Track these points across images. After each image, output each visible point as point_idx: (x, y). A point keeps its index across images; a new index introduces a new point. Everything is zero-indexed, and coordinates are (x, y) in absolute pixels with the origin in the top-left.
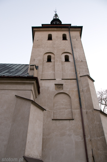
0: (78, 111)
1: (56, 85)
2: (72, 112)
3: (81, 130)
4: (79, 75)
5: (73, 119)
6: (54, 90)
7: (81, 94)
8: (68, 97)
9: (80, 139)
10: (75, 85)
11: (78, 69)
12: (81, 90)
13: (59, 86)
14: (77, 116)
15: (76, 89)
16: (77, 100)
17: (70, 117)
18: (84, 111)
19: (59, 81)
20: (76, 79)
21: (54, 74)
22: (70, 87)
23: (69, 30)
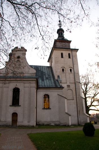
0: (75, 96)
1: (67, 85)
2: (73, 97)
3: (76, 103)
4: (76, 81)
6: (67, 88)
7: (77, 90)
8: (72, 91)
9: (76, 106)
10: (74, 86)
11: (75, 78)
13: (68, 86)
14: (75, 98)
15: (75, 88)
16: (75, 92)
17: (72, 99)
18: (77, 96)
19: (68, 84)
20: (75, 83)
21: (66, 80)
22: (72, 86)
23: (72, 51)
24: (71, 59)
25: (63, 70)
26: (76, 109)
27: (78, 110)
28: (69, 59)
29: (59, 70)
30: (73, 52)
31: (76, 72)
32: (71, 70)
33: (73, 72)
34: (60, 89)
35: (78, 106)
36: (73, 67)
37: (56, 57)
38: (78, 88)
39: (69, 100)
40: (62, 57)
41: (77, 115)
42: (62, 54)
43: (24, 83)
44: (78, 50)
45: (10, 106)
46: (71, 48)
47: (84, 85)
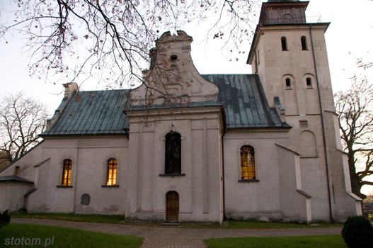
0: (322, 149)
1: (300, 121)
2: (316, 150)
3: (325, 167)
4: (323, 109)
5: (318, 157)
6: (299, 128)
7: (325, 131)
8: (312, 135)
9: (324, 173)
10: (320, 121)
11: (322, 101)
12: (325, 127)
13: (304, 123)
14: (321, 154)
15: (321, 127)
16: (321, 138)
17: (314, 155)
18: (328, 149)
19: (303, 117)
20: (321, 114)
21: (297, 107)
22: (314, 123)
23: (310, 29)
24: (308, 53)
25: (288, 82)
26: (325, 181)
27: (331, 184)
28: (304, 51)
29: (278, 84)
30: (314, 33)
31: (323, 86)
32: (309, 81)
33: (314, 84)
34: (280, 132)
35: (329, 173)
36: (314, 74)
37: (268, 48)
38: (330, 127)
39: (305, 160)
40: (284, 48)
41: (327, 197)
42: (284, 41)
43: (191, 120)
44: (327, 24)
45: (161, 175)
46: (307, 22)
47: (347, 118)
